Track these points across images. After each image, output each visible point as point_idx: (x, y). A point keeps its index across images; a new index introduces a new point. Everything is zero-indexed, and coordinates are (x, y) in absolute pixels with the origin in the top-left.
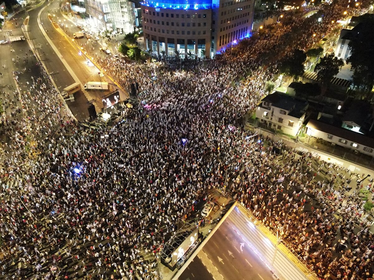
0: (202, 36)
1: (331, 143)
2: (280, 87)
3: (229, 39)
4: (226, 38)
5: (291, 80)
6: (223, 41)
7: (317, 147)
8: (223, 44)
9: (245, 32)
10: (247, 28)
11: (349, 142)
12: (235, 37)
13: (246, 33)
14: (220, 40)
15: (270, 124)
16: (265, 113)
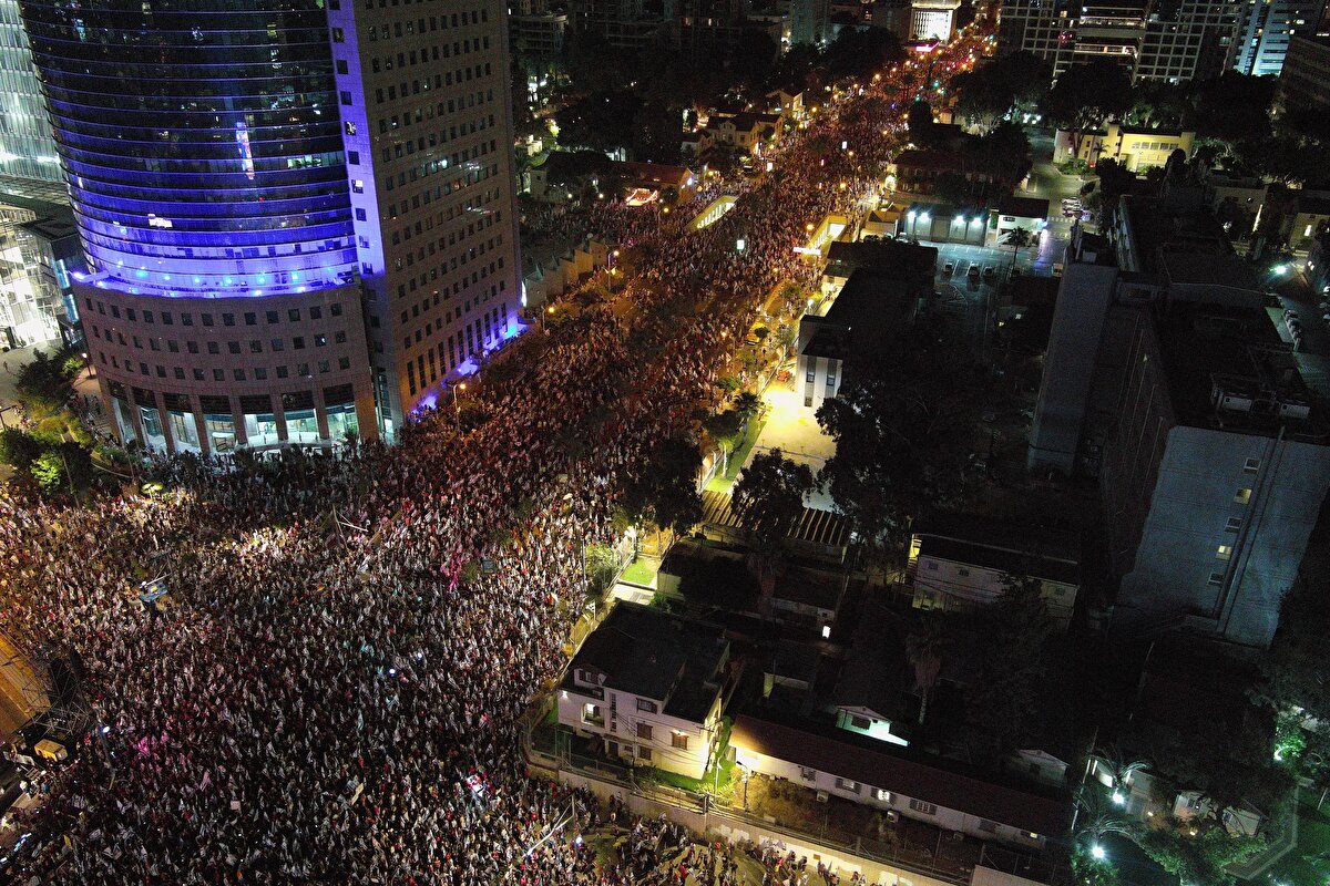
0: (336, 377)
1: (814, 792)
2: (634, 560)
3: (443, 363)
4: (432, 362)
5: (666, 538)
6: (422, 376)
7: (773, 820)
8: (423, 385)
9: (501, 320)
10: (504, 309)
11: (866, 789)
12: (466, 349)
13: (505, 323)
14: (411, 374)
15: (614, 747)
16: (590, 708)
